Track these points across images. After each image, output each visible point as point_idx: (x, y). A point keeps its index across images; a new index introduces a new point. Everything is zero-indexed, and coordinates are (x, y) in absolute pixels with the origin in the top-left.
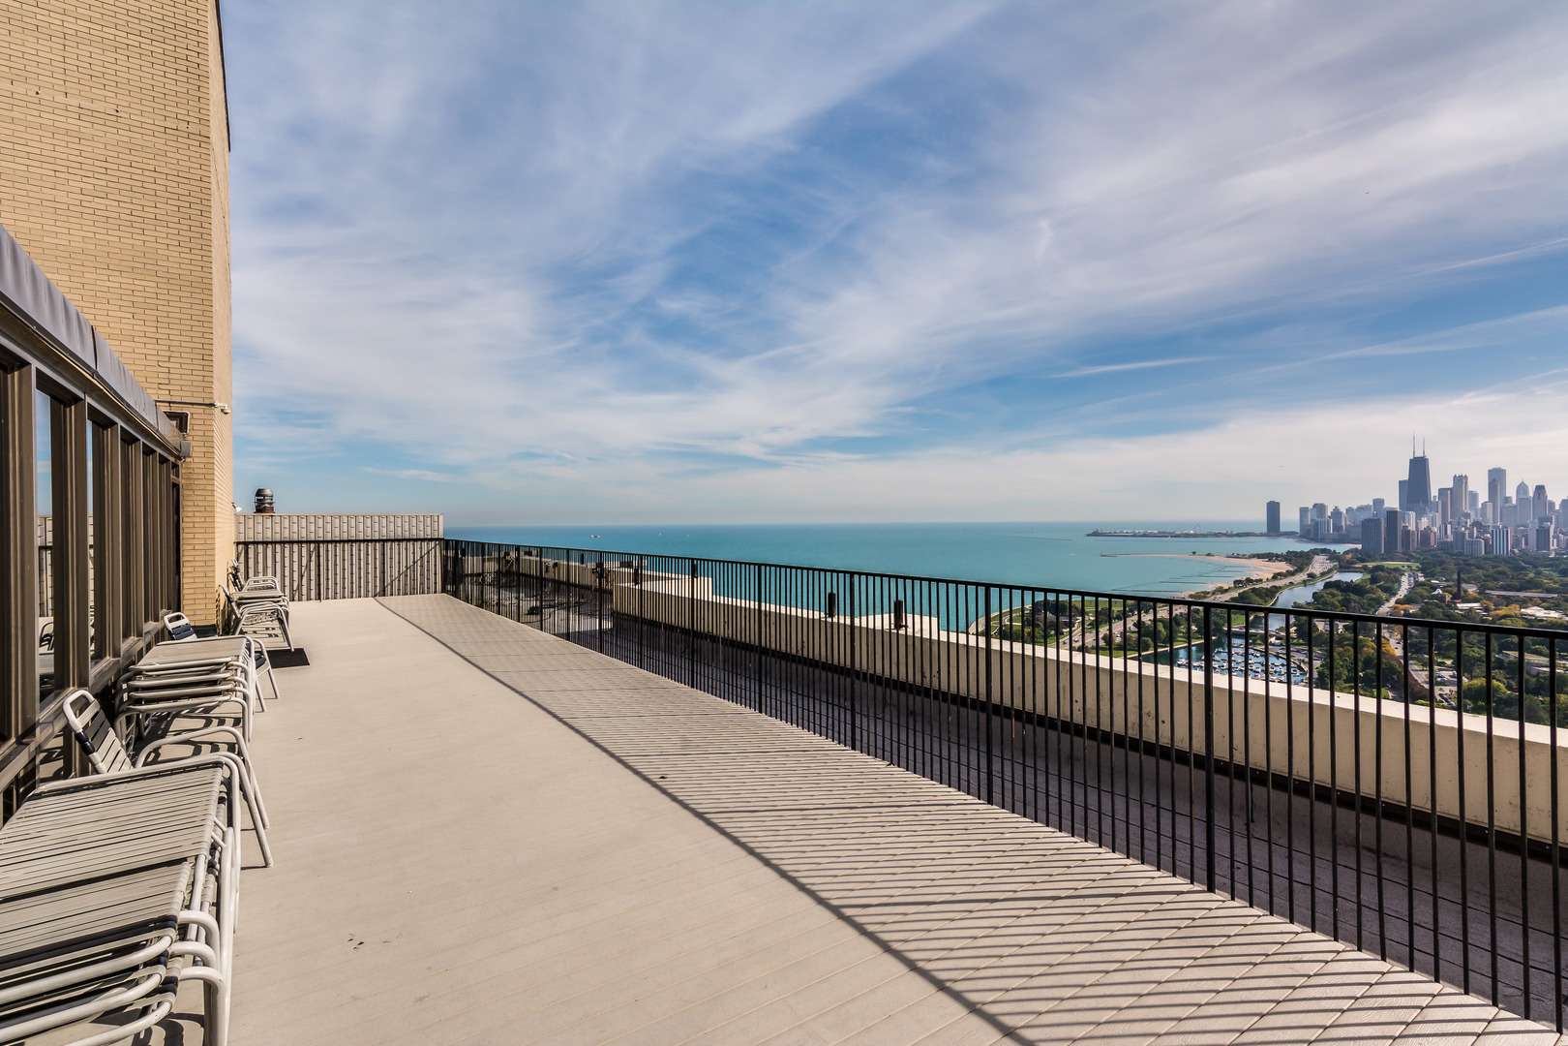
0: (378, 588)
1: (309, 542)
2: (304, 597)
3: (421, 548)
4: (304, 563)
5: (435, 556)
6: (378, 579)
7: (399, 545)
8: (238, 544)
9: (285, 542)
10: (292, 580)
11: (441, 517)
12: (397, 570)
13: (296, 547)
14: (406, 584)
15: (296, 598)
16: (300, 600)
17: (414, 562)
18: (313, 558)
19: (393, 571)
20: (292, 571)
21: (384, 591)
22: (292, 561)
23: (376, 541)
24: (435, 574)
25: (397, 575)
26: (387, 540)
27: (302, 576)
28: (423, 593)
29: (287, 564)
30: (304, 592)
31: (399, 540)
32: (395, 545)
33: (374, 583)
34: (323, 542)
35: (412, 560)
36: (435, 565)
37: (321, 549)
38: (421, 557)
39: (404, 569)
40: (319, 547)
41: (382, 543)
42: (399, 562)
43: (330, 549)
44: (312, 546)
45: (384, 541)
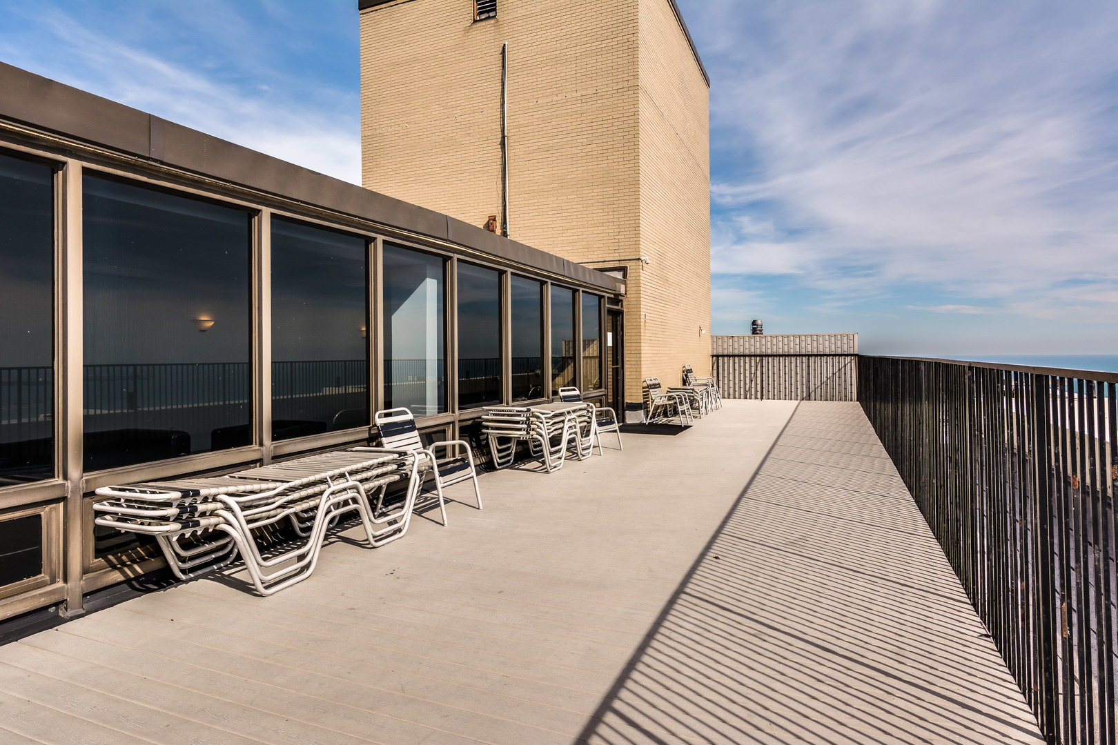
0: (805, 393)
1: (756, 356)
2: (753, 397)
3: (839, 362)
4: (753, 372)
5: (851, 369)
6: (805, 386)
7: (821, 359)
8: (713, 356)
9: (740, 356)
10: (745, 384)
11: (856, 336)
12: (819, 380)
13: (747, 359)
14: (827, 392)
15: (748, 397)
16: (750, 398)
17: (833, 374)
18: (759, 368)
19: (816, 381)
20: (745, 377)
21: (809, 396)
22: (745, 370)
23: (803, 355)
24: (851, 385)
25: (819, 384)
26: (812, 355)
27: (752, 381)
28: (841, 400)
29: (742, 371)
30: (753, 393)
31: (821, 355)
32: (818, 359)
33: (802, 390)
34: (766, 356)
35: (831, 372)
36: (851, 377)
37: (764, 361)
38: (839, 370)
39: (825, 379)
40: (762, 359)
41: (807, 357)
42: (821, 373)
43: (770, 361)
44: (758, 358)
45: (809, 356)
